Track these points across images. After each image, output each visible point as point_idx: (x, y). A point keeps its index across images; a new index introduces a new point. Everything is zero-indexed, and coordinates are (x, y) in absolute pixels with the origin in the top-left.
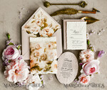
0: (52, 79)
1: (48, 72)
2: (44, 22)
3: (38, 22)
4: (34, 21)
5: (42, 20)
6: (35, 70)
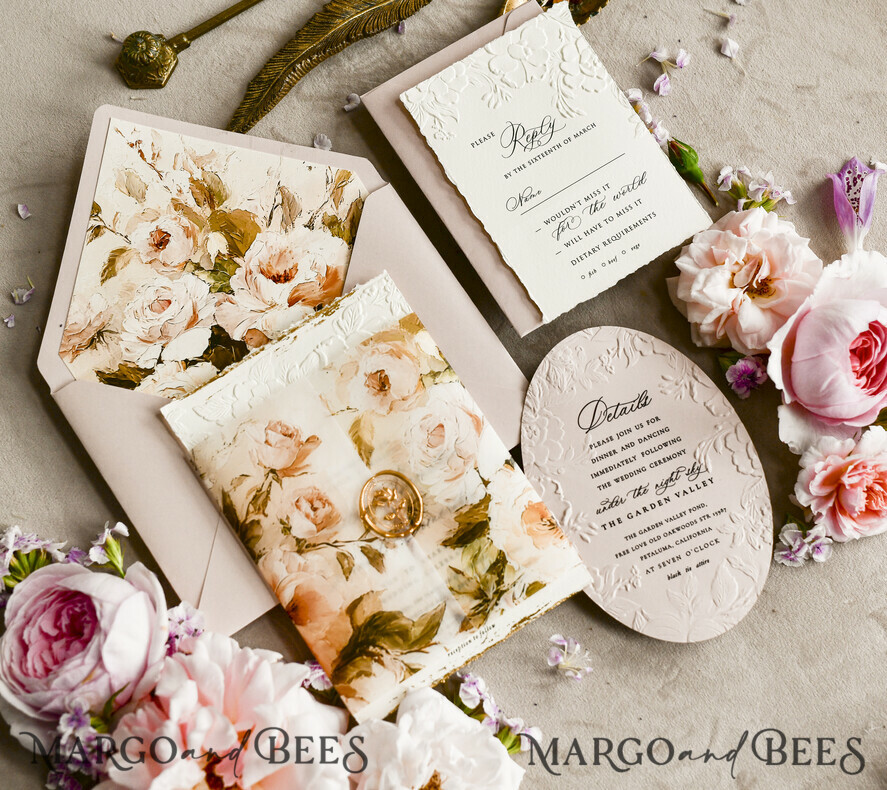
0: (578, 656)
1: (502, 621)
2: (208, 212)
3: (161, 241)
4: (117, 258)
5: (177, 205)
6: (375, 667)
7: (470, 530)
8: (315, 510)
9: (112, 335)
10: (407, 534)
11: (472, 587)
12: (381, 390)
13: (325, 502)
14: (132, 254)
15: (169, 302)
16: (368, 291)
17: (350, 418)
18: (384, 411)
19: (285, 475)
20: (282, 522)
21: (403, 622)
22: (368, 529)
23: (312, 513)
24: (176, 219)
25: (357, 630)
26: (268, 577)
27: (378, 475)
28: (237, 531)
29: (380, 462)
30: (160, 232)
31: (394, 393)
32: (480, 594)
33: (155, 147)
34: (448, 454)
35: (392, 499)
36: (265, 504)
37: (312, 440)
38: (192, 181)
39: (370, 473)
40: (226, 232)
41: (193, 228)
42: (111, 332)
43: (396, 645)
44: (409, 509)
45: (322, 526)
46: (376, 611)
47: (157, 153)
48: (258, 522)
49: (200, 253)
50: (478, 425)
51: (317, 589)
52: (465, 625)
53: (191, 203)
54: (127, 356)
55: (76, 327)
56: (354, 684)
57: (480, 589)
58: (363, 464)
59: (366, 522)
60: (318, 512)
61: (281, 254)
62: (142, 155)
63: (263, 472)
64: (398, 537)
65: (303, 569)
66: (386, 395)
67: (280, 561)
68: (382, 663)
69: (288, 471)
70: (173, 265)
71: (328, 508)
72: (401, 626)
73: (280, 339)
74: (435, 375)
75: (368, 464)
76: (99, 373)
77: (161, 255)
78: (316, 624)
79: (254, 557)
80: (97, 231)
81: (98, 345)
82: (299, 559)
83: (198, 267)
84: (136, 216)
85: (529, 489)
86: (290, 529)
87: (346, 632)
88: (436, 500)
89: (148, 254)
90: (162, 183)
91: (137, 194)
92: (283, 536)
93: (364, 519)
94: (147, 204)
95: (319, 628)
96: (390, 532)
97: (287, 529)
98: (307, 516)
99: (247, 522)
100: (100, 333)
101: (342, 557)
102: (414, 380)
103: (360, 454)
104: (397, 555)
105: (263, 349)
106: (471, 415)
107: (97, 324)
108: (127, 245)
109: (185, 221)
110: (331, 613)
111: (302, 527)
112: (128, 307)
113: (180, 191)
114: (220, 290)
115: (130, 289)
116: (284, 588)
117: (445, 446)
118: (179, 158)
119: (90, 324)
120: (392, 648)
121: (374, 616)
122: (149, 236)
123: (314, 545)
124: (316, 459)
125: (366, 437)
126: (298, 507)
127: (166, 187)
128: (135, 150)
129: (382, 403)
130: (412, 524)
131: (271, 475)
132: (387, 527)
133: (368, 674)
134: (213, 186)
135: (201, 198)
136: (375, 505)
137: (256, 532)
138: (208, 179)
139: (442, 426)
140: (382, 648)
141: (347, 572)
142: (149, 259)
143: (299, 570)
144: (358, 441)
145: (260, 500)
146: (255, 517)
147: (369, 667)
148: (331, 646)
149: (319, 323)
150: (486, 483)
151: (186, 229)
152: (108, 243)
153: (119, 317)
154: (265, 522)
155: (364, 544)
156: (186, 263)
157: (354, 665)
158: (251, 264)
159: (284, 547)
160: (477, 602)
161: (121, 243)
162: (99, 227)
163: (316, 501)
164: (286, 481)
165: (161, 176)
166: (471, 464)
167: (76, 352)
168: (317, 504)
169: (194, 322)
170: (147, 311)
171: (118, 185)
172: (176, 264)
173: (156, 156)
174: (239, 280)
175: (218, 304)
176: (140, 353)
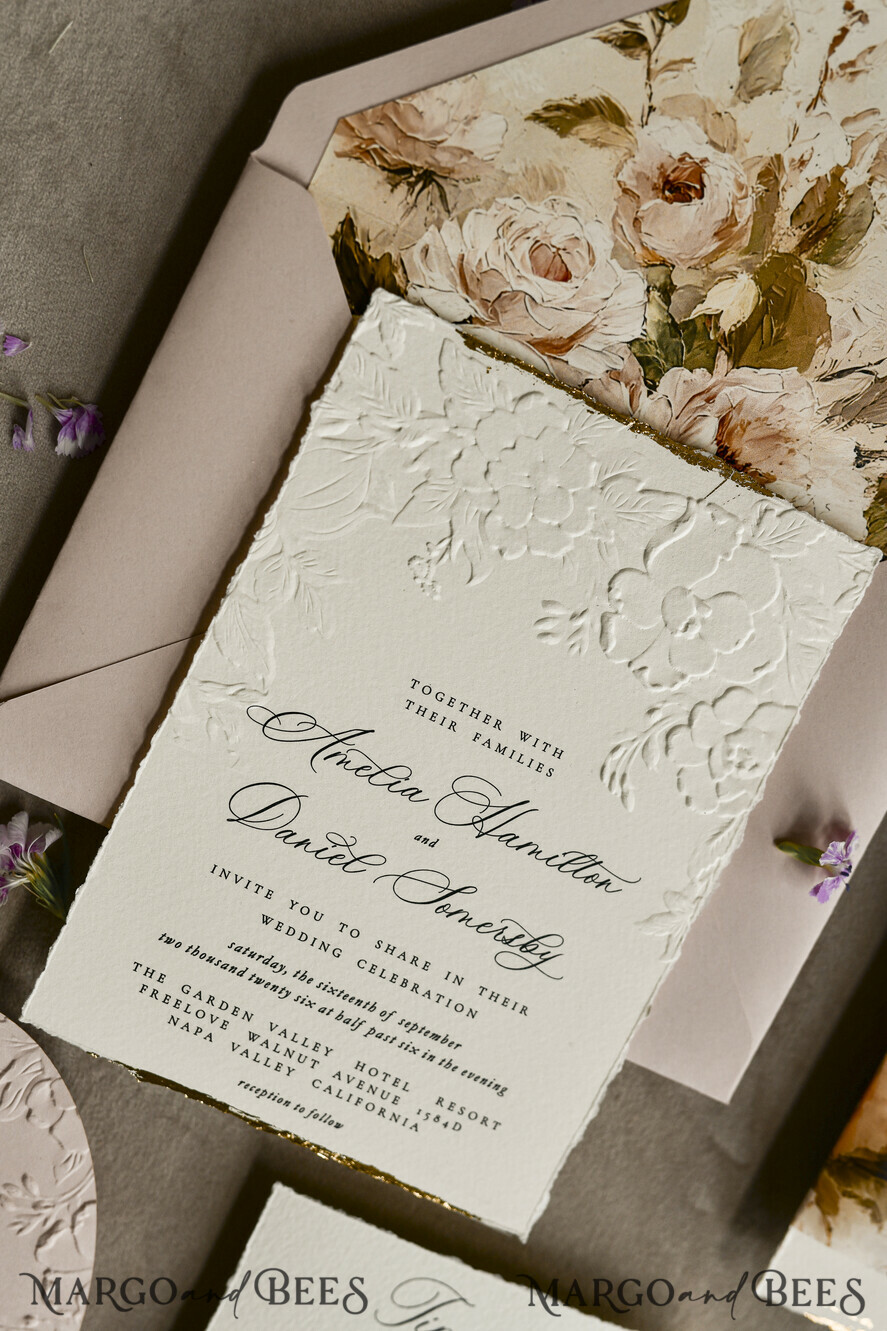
2: (788, 245)
3: (681, 186)
4: (598, 117)
5: (770, 174)
9: (438, 205)
14: (625, 141)
15: (567, 277)
24: (741, 187)
30: (698, 171)
33: (869, 58)
38: (837, 173)
40: (765, 304)
41: (741, 234)
42: (443, 197)
47: (860, 66)
49: (695, 279)
53: (790, 200)
54: (414, 258)
55: (413, 120)
62: (837, 40)
70: (645, 239)
76: (348, 224)
77: (652, 204)
80: (631, 41)
81: (403, 188)
83: (667, 291)
84: (704, 103)
89: (640, 176)
90: (799, 116)
91: (752, 79)
94: (741, 111)
100: (428, 177)
107: (444, 159)
108: (637, 121)
109: (746, 210)
112: (510, 202)
113: (802, 163)
114: (644, 362)
115: (551, 183)
118: (870, 120)
119: (434, 145)
122: (677, 155)
127: (796, 130)
128: (841, 19)
134: (846, 224)
135: (810, 214)
138: (855, 205)
142: (631, 184)
151: (731, 220)
152: (620, 79)
153: (481, 196)
156: (664, 263)
158: (727, 390)
161: (631, 107)
162: (642, 39)
165: (813, 104)
167: (363, 153)
169: (555, 347)
170: (525, 246)
171: (750, 27)
172: (650, 243)
173: (851, 69)
174: (681, 387)
175: (615, 375)
176: (434, 280)
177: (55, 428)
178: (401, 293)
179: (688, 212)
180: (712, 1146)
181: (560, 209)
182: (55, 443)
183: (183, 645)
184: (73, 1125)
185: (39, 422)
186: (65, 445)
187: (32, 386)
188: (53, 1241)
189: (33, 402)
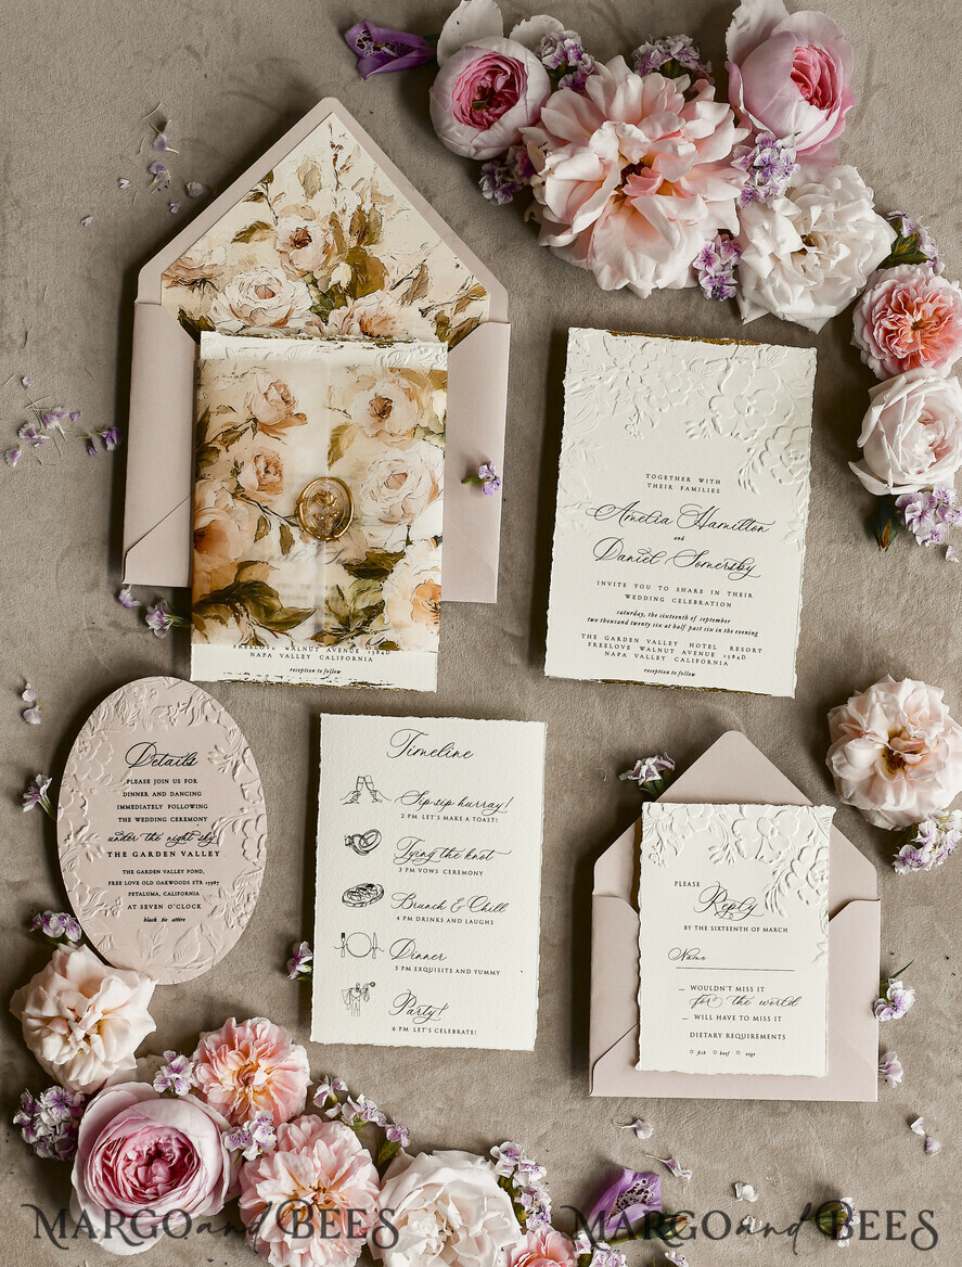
2: (354, 244)
3: (301, 241)
4: (259, 229)
5: (334, 221)
6: (231, 620)
7: (373, 568)
8: (267, 472)
9: (213, 290)
10: (323, 538)
11: (344, 612)
12: (379, 415)
13: (279, 472)
14: (271, 234)
15: (274, 295)
16: (423, 349)
17: (341, 420)
18: (370, 432)
19: (262, 430)
20: (236, 464)
21: (275, 602)
22: (297, 515)
23: (263, 473)
24: (325, 231)
25: (237, 583)
26: (198, 497)
27: (332, 479)
28: (198, 447)
29: (340, 469)
30: (305, 232)
31: (387, 425)
32: (346, 622)
33: (350, 161)
34: (396, 500)
35: (330, 505)
36: (232, 441)
37: (301, 417)
38: (359, 208)
39: (327, 473)
40: (356, 270)
41: (333, 248)
42: (213, 286)
43: (258, 614)
44: (337, 521)
45: (264, 488)
46: (260, 580)
47: (348, 166)
48: (218, 451)
49: (324, 272)
50: (434, 493)
51: (228, 534)
52: (318, 637)
54: (212, 313)
55: (189, 262)
56: (207, 622)
57: (348, 618)
58: (327, 463)
59: (298, 508)
60: (268, 475)
61: (385, 319)
62: (335, 160)
63: (248, 416)
64: (315, 537)
65: (228, 510)
66: (380, 421)
67: (214, 493)
68: (238, 622)
69: (267, 429)
70: (297, 267)
71: (277, 478)
72: (272, 604)
73: (329, 340)
74: (429, 432)
75: (330, 465)
76: (182, 313)
77: (293, 252)
78: (209, 558)
79: (196, 475)
80: (258, 196)
81: (197, 289)
82: (230, 501)
83: (314, 283)
84: (296, 206)
85: (438, 570)
86: (238, 473)
87: (227, 579)
88: (362, 528)
89: (283, 244)
90: (335, 194)
91: (309, 190)
92: (229, 475)
93: (298, 505)
94: (311, 203)
95: (210, 563)
96: (311, 528)
97: (236, 472)
98: (258, 473)
99: (210, 446)
100: (204, 281)
101: (263, 524)
102: (409, 426)
103: (329, 454)
104: (305, 548)
105: (311, 339)
106: (434, 483)
107: (207, 272)
108: (273, 224)
109: (331, 238)
110: (226, 557)
111: (248, 478)
112: (239, 276)
113: (344, 211)
114: (319, 314)
115: (252, 262)
116: (204, 514)
117: (399, 491)
118: (362, 183)
119: (201, 268)
120: (253, 615)
121: (257, 582)
122: (295, 230)
123: (248, 499)
124: (294, 433)
125: (343, 443)
126: (255, 461)
127: (335, 200)
128: (333, 151)
129: (372, 427)
130: (332, 534)
131: (252, 422)
132: (312, 523)
133: (223, 622)
134: (372, 225)
135: (356, 228)
136: (314, 500)
137: (212, 458)
138: (372, 217)
139: (406, 475)
140: (246, 610)
141: (258, 537)
142: (282, 249)
143: (224, 509)
144: (335, 442)
145: (231, 435)
146: (219, 447)
147: (228, 617)
148: (210, 582)
149: (368, 348)
150: (409, 542)
151: (327, 245)
152: (260, 212)
153: (227, 278)
154: (223, 455)
155: (285, 523)
156: (308, 273)
157: (217, 608)
158: (357, 310)
159: (224, 484)
160: (341, 627)
161: (269, 220)
162: (262, 194)
163: (272, 466)
164: (260, 433)
165: (337, 188)
166: (408, 521)
167: (176, 283)
168: (271, 469)
169: (281, 324)
170: (252, 290)
171: (299, 171)
172: (300, 267)
173: (345, 168)
174: (338, 317)
175: (309, 324)
176: (223, 318)
177: (104, 441)
178: (212, 329)
179: (309, 249)
180: (505, 633)
181: (260, 270)
182: (106, 446)
183: (189, 499)
184: (226, 717)
185: (97, 443)
186: (111, 446)
187: (88, 430)
188: (238, 769)
189: (91, 435)
